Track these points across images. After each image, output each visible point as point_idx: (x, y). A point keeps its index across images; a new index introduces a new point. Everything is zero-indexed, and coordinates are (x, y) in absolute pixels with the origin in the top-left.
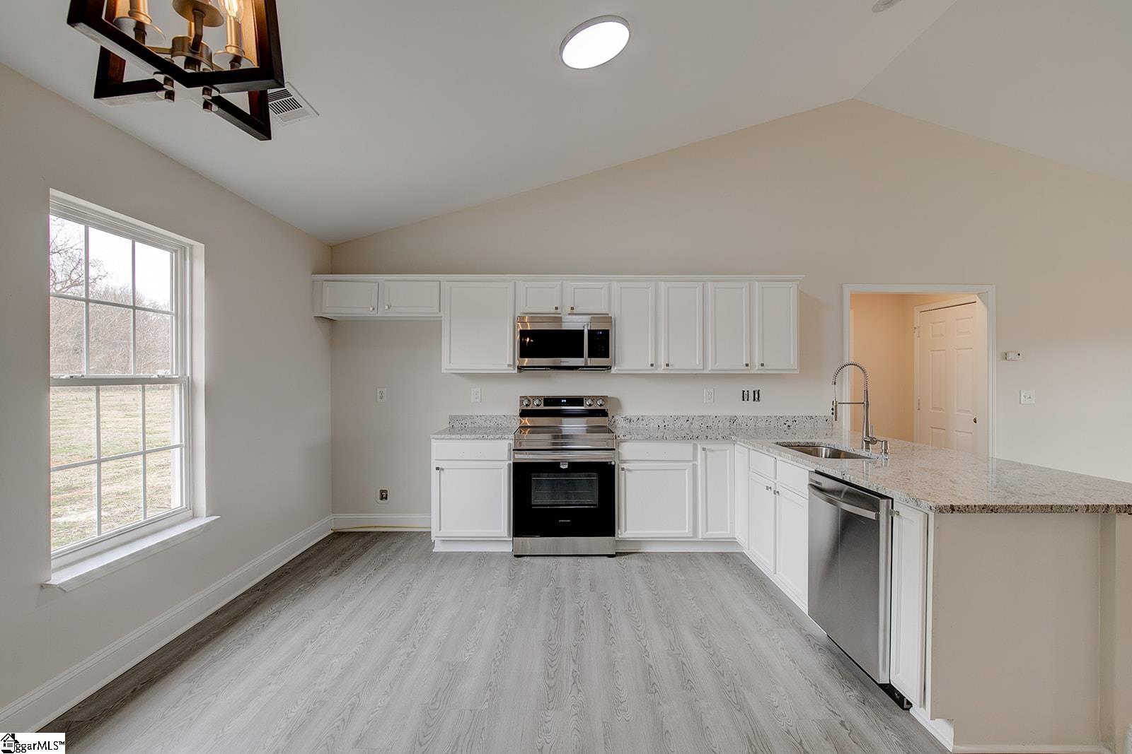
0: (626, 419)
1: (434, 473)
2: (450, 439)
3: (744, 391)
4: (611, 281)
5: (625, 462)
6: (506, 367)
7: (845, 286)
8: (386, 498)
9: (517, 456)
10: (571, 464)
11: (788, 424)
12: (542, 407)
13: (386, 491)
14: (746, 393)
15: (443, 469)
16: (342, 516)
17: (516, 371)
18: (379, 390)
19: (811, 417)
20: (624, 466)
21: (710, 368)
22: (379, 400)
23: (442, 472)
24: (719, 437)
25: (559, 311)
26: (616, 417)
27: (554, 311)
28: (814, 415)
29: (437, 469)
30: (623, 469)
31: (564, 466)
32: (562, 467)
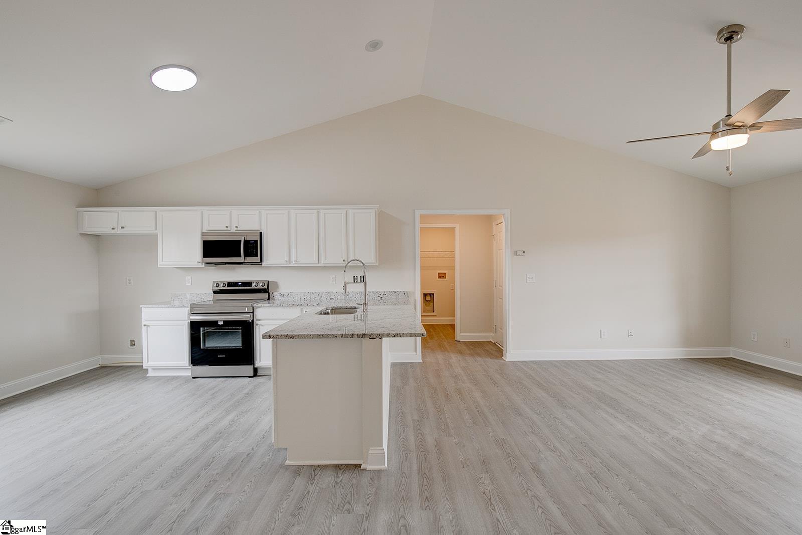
0: (280, 294)
1: (144, 329)
2: (158, 307)
3: (354, 277)
4: (261, 209)
5: (259, 320)
6: (196, 263)
7: (416, 211)
8: (134, 345)
9: (192, 318)
10: (224, 322)
11: (381, 296)
12: (226, 288)
13: (134, 341)
14: (356, 277)
15: (148, 326)
16: (106, 356)
17: (203, 266)
18: (128, 278)
19: (395, 292)
20: (258, 322)
21: (322, 262)
22: (128, 284)
23: (148, 328)
24: (315, 305)
25: (229, 228)
26: (274, 293)
27: (226, 229)
28: (396, 290)
29: (144, 325)
30: (257, 325)
31: (221, 323)
32: (219, 323)
